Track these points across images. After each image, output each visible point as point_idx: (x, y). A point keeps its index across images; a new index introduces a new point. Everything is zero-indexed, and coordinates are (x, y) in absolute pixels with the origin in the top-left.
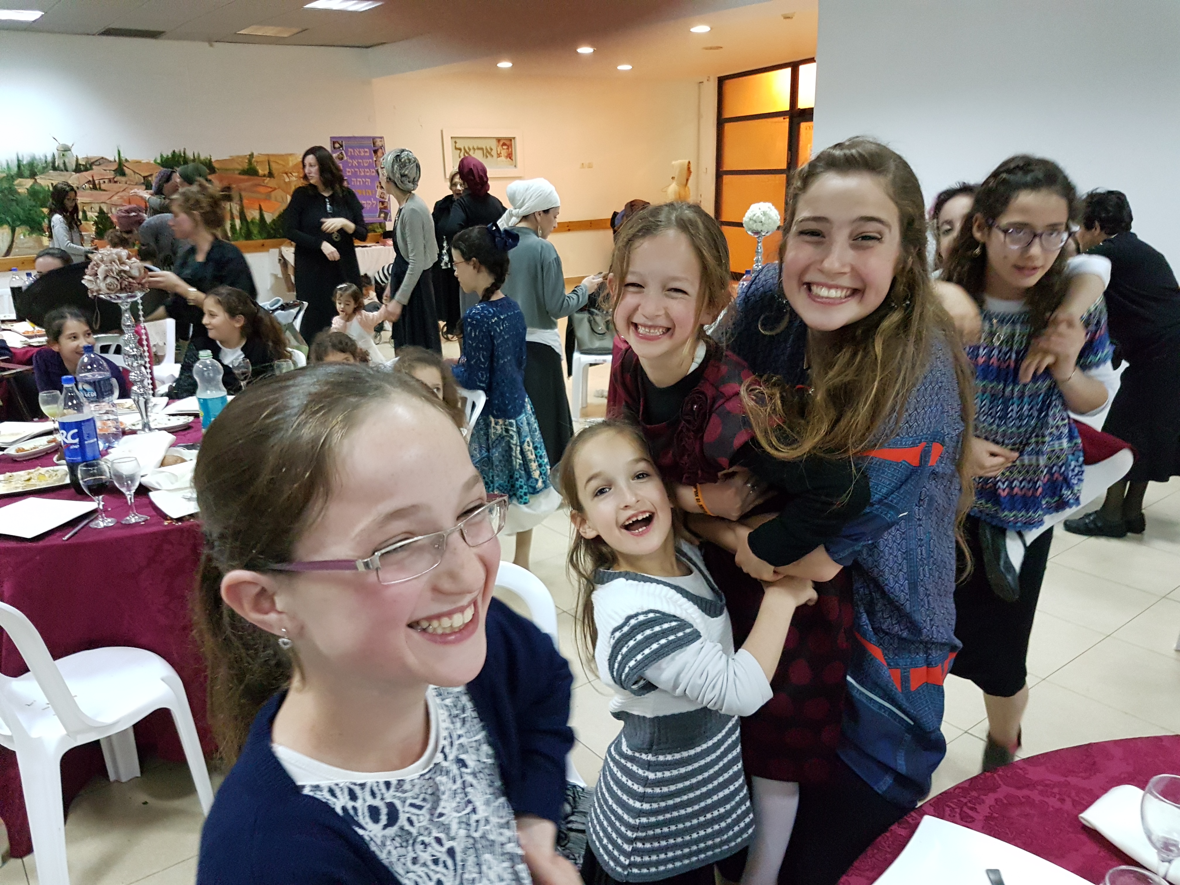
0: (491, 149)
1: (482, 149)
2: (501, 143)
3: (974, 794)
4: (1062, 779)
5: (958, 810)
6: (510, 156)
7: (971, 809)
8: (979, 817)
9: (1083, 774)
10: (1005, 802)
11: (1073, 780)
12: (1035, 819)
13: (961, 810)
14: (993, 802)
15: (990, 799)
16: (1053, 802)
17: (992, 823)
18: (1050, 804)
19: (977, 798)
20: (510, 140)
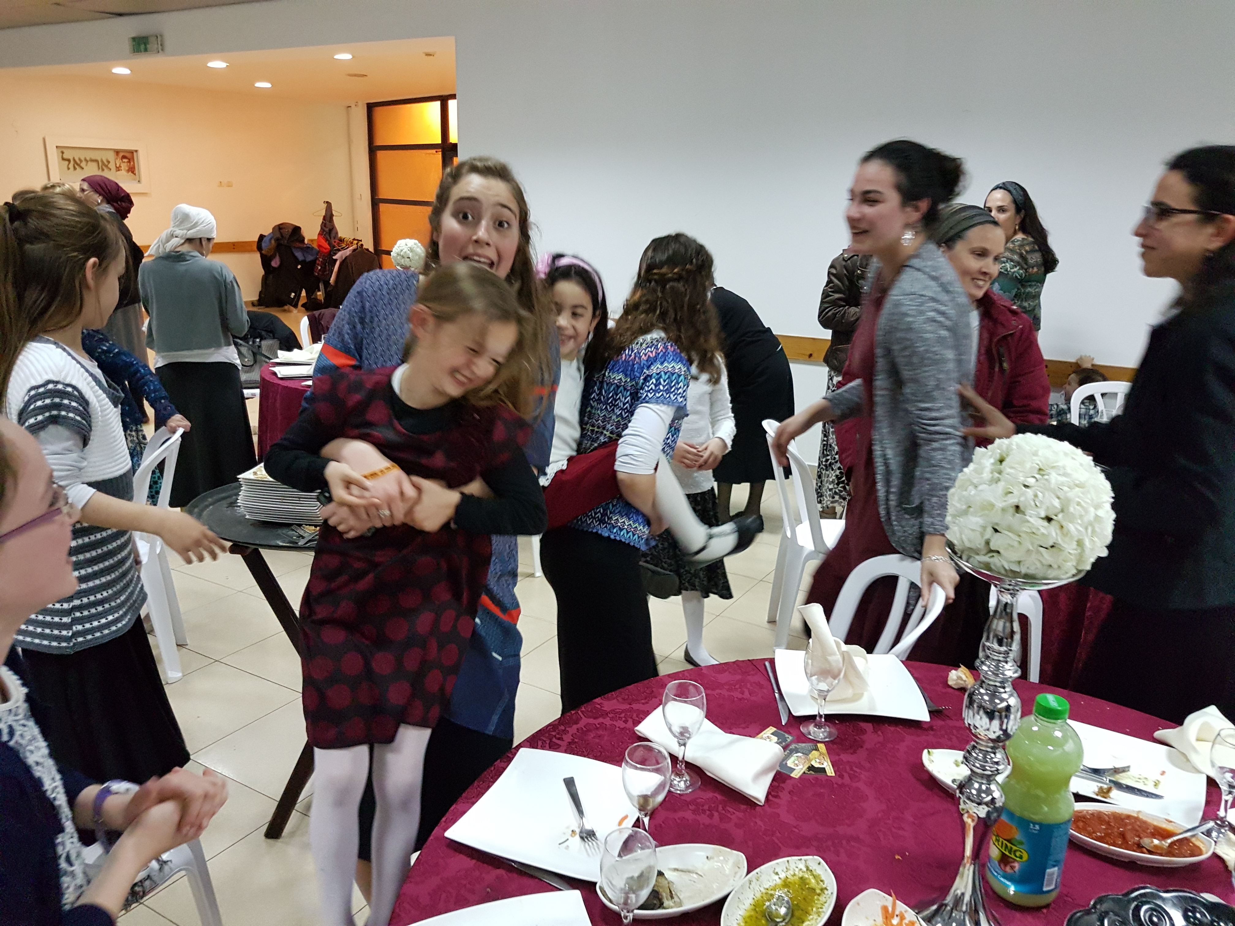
0: (109, 162)
1: (96, 161)
2: (121, 154)
3: (562, 728)
4: (628, 706)
5: (548, 742)
6: (132, 170)
7: (559, 739)
8: (564, 744)
9: (643, 701)
10: (585, 729)
11: (635, 706)
12: (606, 738)
13: (551, 741)
14: (575, 731)
15: (573, 729)
16: (620, 724)
17: (573, 746)
18: (617, 726)
19: (563, 731)
20: (132, 152)
